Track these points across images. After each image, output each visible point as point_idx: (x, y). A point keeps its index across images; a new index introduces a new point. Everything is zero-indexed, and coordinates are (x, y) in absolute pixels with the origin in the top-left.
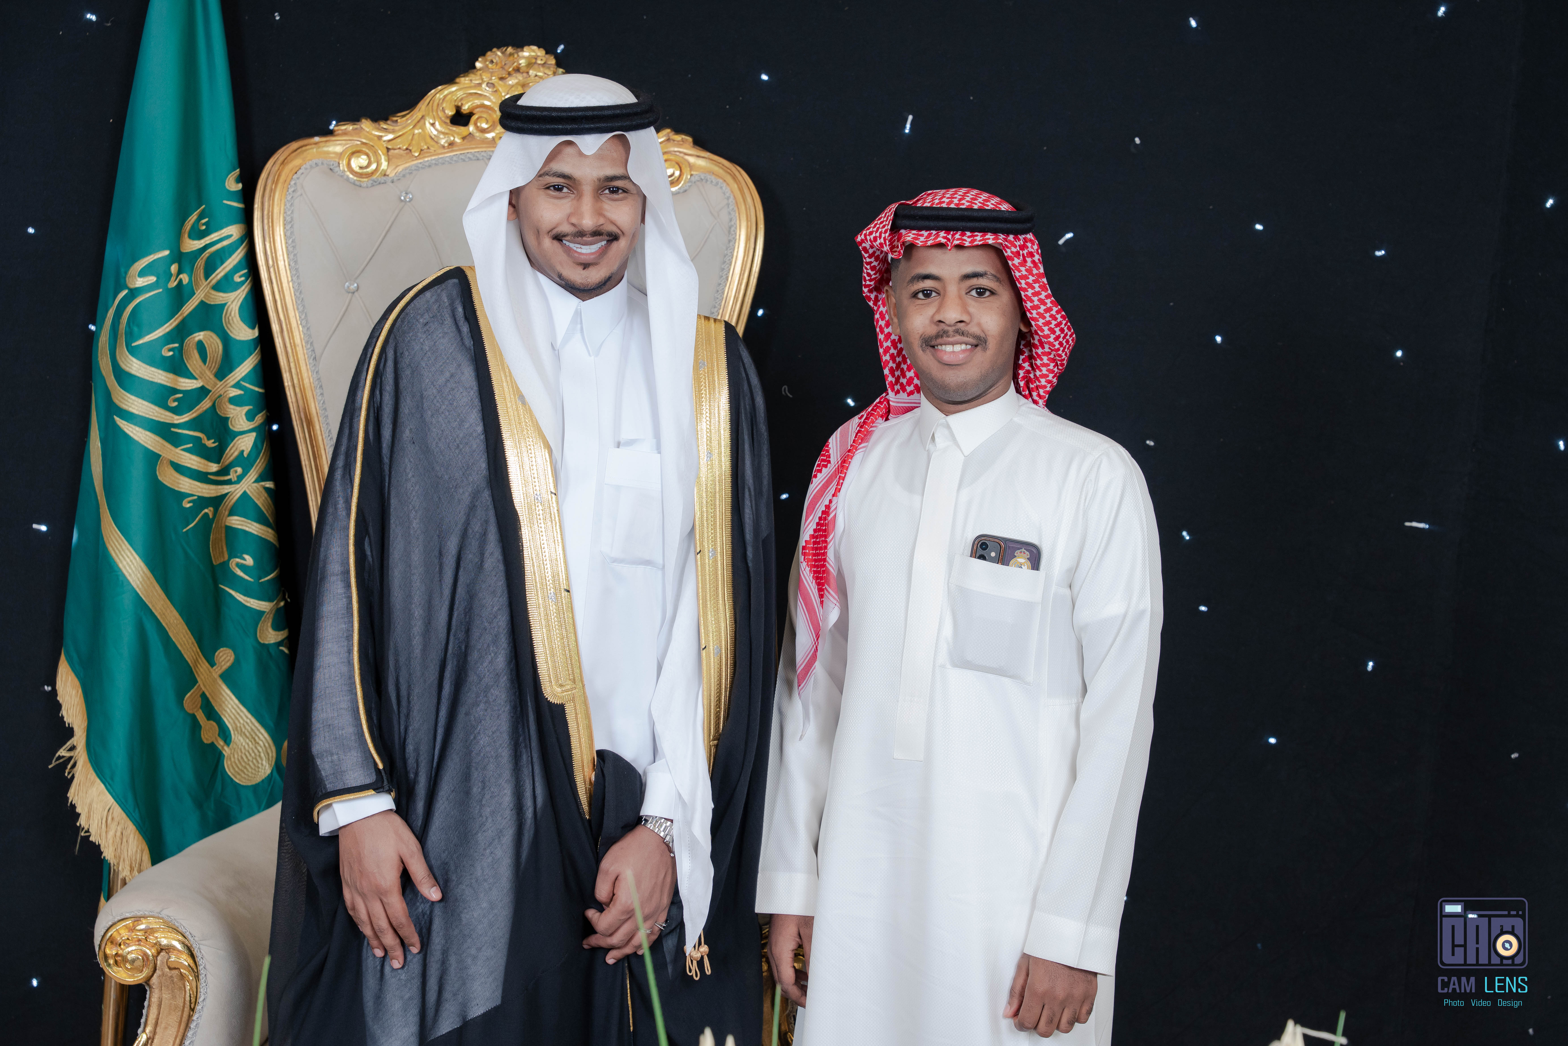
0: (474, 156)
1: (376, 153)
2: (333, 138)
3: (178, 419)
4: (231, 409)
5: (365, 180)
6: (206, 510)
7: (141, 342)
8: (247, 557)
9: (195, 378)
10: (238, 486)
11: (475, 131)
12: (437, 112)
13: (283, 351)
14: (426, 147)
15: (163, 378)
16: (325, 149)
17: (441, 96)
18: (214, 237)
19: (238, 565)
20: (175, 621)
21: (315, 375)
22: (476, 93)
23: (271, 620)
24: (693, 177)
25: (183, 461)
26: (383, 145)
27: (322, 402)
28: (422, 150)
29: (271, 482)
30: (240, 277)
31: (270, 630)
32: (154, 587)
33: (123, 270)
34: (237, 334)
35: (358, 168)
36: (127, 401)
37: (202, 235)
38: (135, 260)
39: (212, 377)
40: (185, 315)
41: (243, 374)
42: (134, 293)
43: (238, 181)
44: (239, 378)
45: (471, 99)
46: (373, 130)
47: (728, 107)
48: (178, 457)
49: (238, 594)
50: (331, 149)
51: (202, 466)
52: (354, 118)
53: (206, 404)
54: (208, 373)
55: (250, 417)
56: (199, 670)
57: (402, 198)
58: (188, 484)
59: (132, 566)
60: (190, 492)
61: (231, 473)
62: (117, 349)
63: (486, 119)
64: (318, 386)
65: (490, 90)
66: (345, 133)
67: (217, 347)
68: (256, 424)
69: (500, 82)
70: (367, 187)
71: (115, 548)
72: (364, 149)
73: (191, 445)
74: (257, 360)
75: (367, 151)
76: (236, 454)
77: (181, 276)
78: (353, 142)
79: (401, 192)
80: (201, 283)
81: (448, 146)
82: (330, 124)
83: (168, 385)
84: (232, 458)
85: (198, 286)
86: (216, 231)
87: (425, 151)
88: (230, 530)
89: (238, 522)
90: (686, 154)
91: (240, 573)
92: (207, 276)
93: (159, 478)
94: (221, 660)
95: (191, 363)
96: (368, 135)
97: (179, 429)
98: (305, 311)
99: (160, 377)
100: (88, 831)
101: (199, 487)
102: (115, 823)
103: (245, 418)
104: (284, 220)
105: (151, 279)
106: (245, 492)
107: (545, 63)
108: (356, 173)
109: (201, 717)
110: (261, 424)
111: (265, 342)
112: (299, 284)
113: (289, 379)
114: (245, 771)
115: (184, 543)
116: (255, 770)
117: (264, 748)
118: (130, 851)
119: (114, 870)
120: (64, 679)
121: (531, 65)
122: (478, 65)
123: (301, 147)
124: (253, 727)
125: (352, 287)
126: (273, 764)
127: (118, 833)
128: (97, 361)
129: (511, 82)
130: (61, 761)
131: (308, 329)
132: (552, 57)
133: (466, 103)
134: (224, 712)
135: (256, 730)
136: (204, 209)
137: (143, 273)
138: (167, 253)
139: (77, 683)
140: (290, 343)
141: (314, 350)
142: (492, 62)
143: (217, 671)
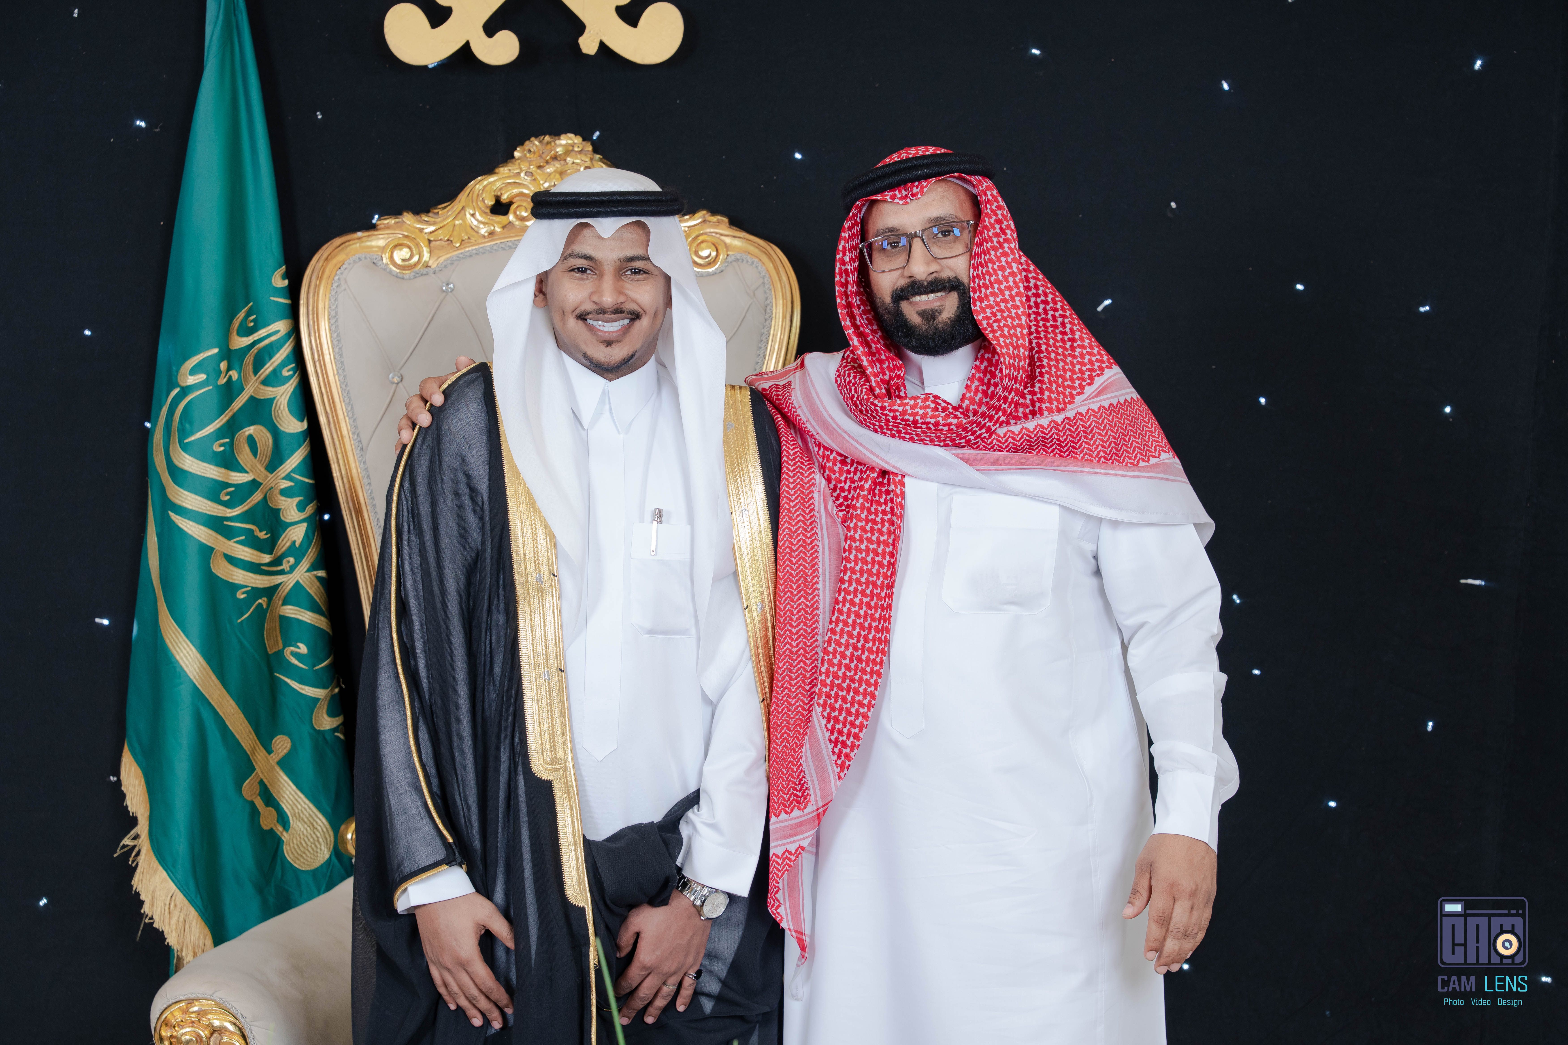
1: (418, 245)
2: (376, 233)
3: (230, 513)
4: (282, 500)
5: (407, 272)
6: (260, 601)
7: (193, 438)
8: (301, 645)
9: (246, 472)
10: (291, 576)
11: (514, 220)
12: (477, 203)
13: (331, 442)
14: (466, 237)
15: (215, 473)
16: (369, 244)
17: (481, 187)
18: (262, 333)
19: (292, 653)
20: (232, 711)
21: (362, 465)
22: (515, 182)
23: (326, 707)
24: (729, 257)
25: (236, 553)
26: (425, 238)
27: (369, 491)
28: (462, 240)
29: (323, 571)
30: (288, 371)
31: (325, 716)
32: (210, 677)
33: (174, 368)
34: (286, 426)
35: (401, 261)
36: (181, 496)
37: (251, 331)
38: (186, 359)
39: (263, 469)
40: (235, 410)
41: (293, 466)
42: (185, 391)
43: (284, 278)
44: (289, 470)
45: (510, 188)
46: (414, 223)
47: (762, 187)
48: (231, 549)
49: (293, 682)
50: (374, 243)
51: (255, 557)
52: (397, 212)
53: (257, 497)
54: (259, 466)
55: (301, 507)
56: (257, 758)
58: (242, 576)
59: (189, 658)
60: (244, 584)
61: (284, 563)
62: (171, 446)
64: (367, 476)
65: (529, 179)
66: (388, 227)
67: (267, 440)
68: (308, 515)
69: (538, 171)
70: (410, 279)
71: (172, 641)
72: (406, 242)
73: (244, 537)
74: (306, 452)
75: (409, 243)
76: (288, 544)
77: (231, 373)
78: (395, 235)
79: (443, 283)
80: (250, 379)
81: (488, 237)
82: (373, 218)
83: (220, 479)
84: (284, 549)
85: (247, 380)
86: (265, 326)
87: (466, 241)
88: (283, 619)
89: (291, 611)
90: (722, 235)
91: (295, 661)
92: (256, 371)
93: (213, 570)
94: (278, 747)
95: (242, 457)
96: (409, 227)
97: (232, 522)
98: (352, 404)
99: (212, 471)
100: (151, 918)
101: (252, 578)
102: (178, 910)
103: (296, 509)
104: (329, 315)
105: (203, 377)
106: (298, 582)
107: (582, 150)
108: (399, 265)
109: (259, 803)
110: (313, 514)
111: (314, 434)
112: (345, 377)
113: (337, 469)
114: (304, 856)
115: (238, 634)
116: (314, 855)
117: (322, 834)
118: (192, 937)
119: (178, 956)
120: (127, 769)
121: (568, 152)
122: (517, 154)
123: (344, 243)
124: (311, 813)
125: (396, 377)
126: (332, 848)
127: (181, 920)
128: (152, 458)
129: (549, 169)
130: (126, 849)
131: (354, 420)
132: (589, 144)
133: (505, 193)
134: (282, 798)
135: (314, 816)
136: (252, 306)
137: (193, 372)
138: (216, 350)
139: (139, 772)
140: (338, 435)
141: (360, 441)
142: (530, 151)
143: (275, 758)
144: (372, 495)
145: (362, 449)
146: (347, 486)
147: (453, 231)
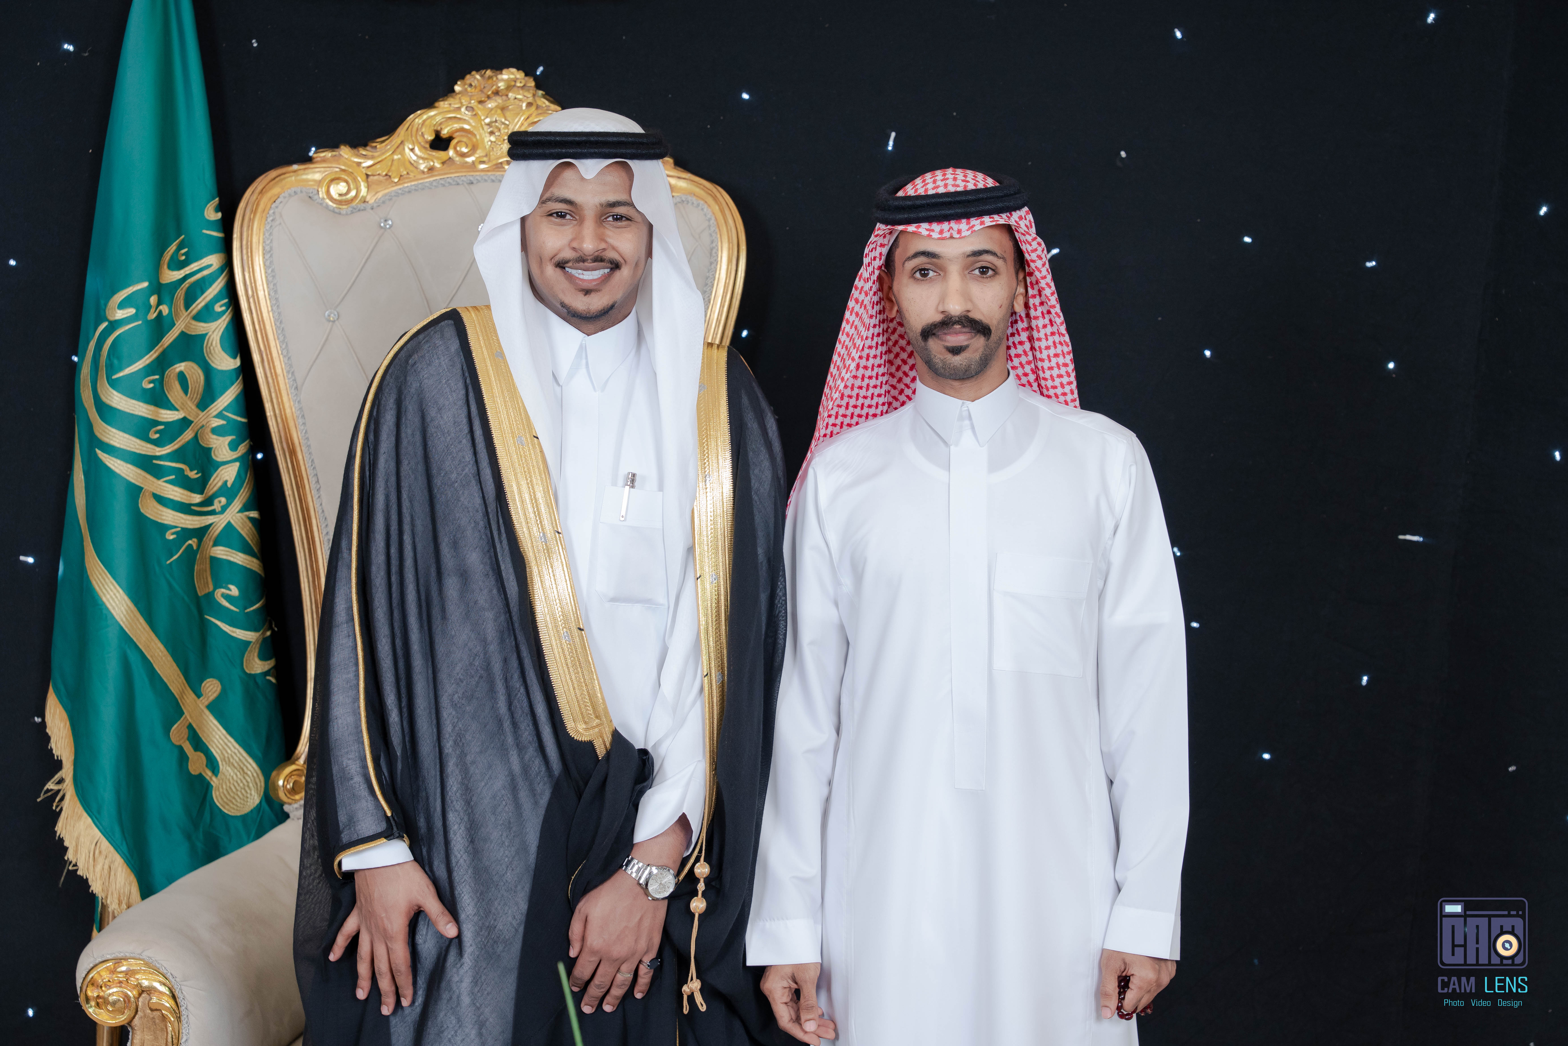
0: (454, 181)
1: (355, 180)
2: (312, 166)
3: (159, 451)
4: (213, 439)
5: (344, 207)
6: (190, 542)
7: (121, 374)
8: (232, 587)
9: (177, 410)
10: (222, 516)
11: (455, 155)
12: (416, 137)
13: (264, 380)
14: (405, 173)
15: (144, 410)
16: (304, 177)
17: (420, 121)
18: (194, 267)
19: (223, 595)
20: (160, 654)
21: (297, 405)
22: (455, 117)
23: (257, 650)
25: (166, 492)
26: (362, 172)
27: (304, 431)
28: (401, 176)
29: (256, 512)
30: (221, 306)
31: (257, 660)
32: (138, 620)
33: (102, 302)
34: (218, 364)
35: (337, 195)
36: (109, 434)
37: (182, 265)
38: (114, 292)
39: (194, 407)
40: (166, 346)
41: (226, 404)
42: (114, 325)
43: (216, 211)
44: (221, 408)
45: (450, 123)
46: (352, 156)
47: (709, 127)
48: (161, 489)
49: (224, 624)
50: (310, 177)
51: (185, 497)
52: (333, 145)
53: (188, 435)
54: (190, 403)
55: (233, 446)
56: (186, 702)
57: (382, 225)
58: (171, 516)
59: (116, 600)
60: (173, 524)
61: (215, 504)
62: (98, 381)
63: (466, 143)
64: (300, 416)
65: (470, 113)
66: (324, 160)
67: (198, 377)
68: (240, 454)
69: (480, 106)
70: (347, 214)
71: (99, 582)
72: (343, 176)
73: (173, 477)
74: (239, 390)
75: (346, 178)
76: (220, 484)
77: (161, 307)
78: (332, 169)
79: (381, 219)
80: (181, 314)
81: (428, 172)
82: (310, 150)
83: (150, 417)
84: (215, 489)
85: (178, 315)
86: (196, 260)
87: (405, 176)
88: (214, 560)
89: (223, 552)
91: (226, 603)
92: (187, 306)
93: (142, 511)
94: (207, 691)
95: (172, 394)
96: (346, 161)
97: (161, 461)
98: (286, 340)
99: (141, 409)
100: (75, 865)
101: (183, 519)
102: (103, 857)
103: (228, 448)
104: (264, 249)
105: (131, 311)
106: (229, 523)
107: (524, 86)
108: (336, 200)
109: (188, 748)
110: (245, 453)
111: (247, 371)
112: (279, 313)
113: (271, 408)
114: (234, 801)
115: (168, 576)
116: (244, 800)
117: (252, 779)
118: (118, 884)
119: (102, 903)
120: (52, 711)
121: (510, 87)
122: (457, 88)
123: (280, 175)
124: (241, 758)
125: (332, 315)
126: (262, 793)
127: (106, 867)
128: (80, 394)
129: (491, 105)
130: (49, 794)
131: (289, 358)
132: (532, 79)
133: (446, 128)
134: (211, 743)
135: (244, 761)
136: (183, 240)
137: (122, 306)
138: (146, 284)
139: (65, 715)
140: (271, 374)
141: (295, 380)
142: (471, 85)
143: (204, 702)
144: (307, 436)
145: (296, 388)
146: (281, 426)
147: (391, 165)
